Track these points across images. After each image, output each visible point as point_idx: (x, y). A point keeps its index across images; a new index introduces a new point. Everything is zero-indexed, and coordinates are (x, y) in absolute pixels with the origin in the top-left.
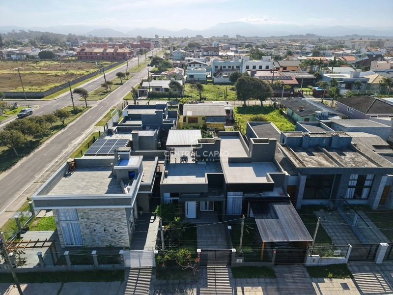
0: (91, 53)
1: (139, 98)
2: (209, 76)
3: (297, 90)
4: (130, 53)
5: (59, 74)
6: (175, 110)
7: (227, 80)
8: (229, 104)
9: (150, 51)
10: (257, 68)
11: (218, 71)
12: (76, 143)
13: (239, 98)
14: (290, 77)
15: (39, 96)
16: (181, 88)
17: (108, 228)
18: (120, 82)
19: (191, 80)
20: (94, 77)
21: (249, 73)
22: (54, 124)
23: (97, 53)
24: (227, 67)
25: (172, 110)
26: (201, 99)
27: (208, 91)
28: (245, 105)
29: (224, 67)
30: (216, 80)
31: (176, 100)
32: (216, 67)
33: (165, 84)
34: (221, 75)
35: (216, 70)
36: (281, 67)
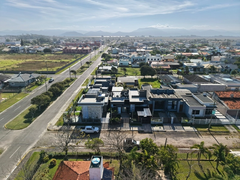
0: (70, 50)
1: (98, 74)
2: (130, 63)
3: (170, 71)
4: (90, 50)
5: (57, 62)
6: (114, 80)
7: (138, 66)
8: (137, 78)
9: (99, 47)
10: (153, 60)
11: (135, 61)
12: (76, 92)
13: (142, 75)
14: (167, 65)
15: (53, 73)
16: (116, 70)
17: (96, 113)
18: (87, 66)
19: (121, 66)
20: (74, 63)
21: (149, 62)
22: (66, 85)
23: (73, 50)
24: (139, 59)
25: (113, 80)
26: (126, 75)
27: (129, 71)
28: (144, 78)
29: (137, 59)
30: (133, 65)
31: (114, 75)
32: (134, 59)
33: (109, 68)
34: (136, 63)
35: (133, 61)
36: (165, 59)
